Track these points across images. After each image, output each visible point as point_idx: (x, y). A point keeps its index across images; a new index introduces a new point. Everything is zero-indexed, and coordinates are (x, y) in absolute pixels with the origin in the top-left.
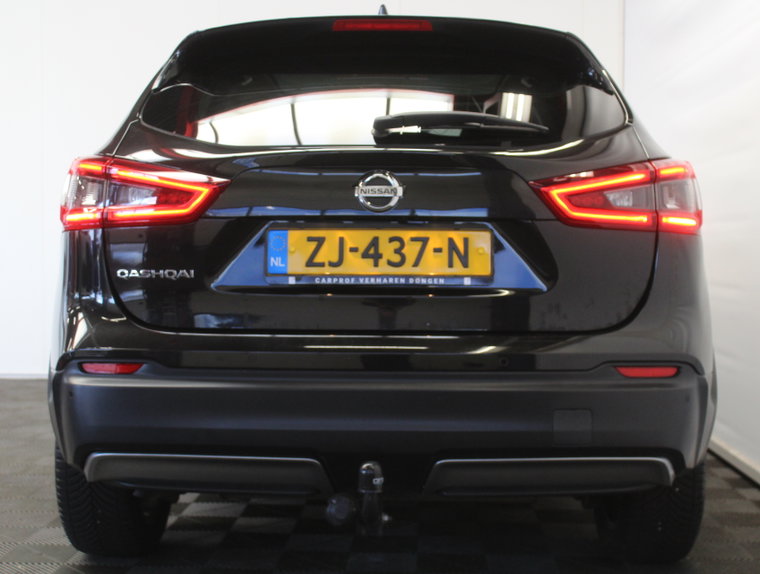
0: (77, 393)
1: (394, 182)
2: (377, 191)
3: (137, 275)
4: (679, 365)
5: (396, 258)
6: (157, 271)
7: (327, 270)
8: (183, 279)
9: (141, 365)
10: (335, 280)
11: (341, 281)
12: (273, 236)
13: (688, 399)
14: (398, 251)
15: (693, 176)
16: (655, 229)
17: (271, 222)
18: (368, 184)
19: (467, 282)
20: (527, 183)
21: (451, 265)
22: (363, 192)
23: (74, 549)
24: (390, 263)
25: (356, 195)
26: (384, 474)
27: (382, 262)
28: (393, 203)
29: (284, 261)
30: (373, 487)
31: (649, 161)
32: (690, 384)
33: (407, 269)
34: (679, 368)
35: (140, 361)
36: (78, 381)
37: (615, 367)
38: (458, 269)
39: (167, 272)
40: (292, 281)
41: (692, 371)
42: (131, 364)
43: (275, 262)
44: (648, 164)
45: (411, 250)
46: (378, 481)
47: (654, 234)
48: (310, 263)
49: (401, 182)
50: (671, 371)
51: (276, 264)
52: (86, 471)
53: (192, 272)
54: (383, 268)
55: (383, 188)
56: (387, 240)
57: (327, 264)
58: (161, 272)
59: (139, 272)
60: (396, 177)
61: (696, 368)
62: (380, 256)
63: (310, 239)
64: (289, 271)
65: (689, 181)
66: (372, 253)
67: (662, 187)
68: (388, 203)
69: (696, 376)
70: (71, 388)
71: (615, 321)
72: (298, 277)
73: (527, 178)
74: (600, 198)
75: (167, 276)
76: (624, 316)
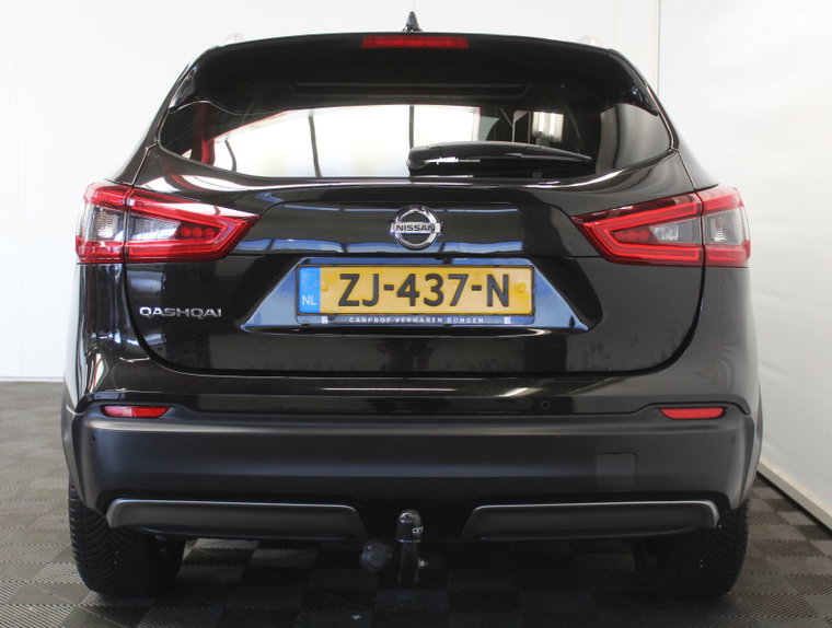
0: (99, 438)
1: (432, 218)
2: (413, 227)
3: (160, 312)
4: (726, 405)
5: (434, 297)
6: (182, 309)
7: (362, 309)
8: (210, 318)
9: (168, 408)
10: (370, 320)
11: (376, 320)
12: (305, 274)
13: (734, 440)
14: (435, 289)
15: (741, 204)
16: (701, 264)
17: (304, 259)
18: (405, 220)
19: (507, 321)
20: (570, 218)
21: (490, 304)
22: (397, 229)
23: (87, 589)
24: (427, 302)
25: (392, 231)
26: (424, 523)
27: (420, 301)
28: (431, 239)
29: (317, 300)
30: (413, 537)
31: (696, 191)
32: (735, 425)
33: (445, 308)
34: (725, 408)
35: (167, 404)
36: (100, 425)
37: (659, 408)
38: (498, 307)
39: (192, 310)
40: (324, 320)
41: (739, 411)
42: (157, 407)
43: (307, 301)
44: (694, 195)
45: (449, 288)
46: (417, 531)
47: (700, 269)
48: (344, 302)
49: (439, 218)
50: (718, 412)
51: (308, 303)
52: (109, 516)
53: (220, 311)
54: (420, 307)
55: (421, 224)
56: (424, 278)
57: (361, 302)
58: (187, 310)
59: (163, 310)
60: (433, 213)
61: (742, 407)
62: (417, 295)
63: (343, 277)
64: (322, 311)
65: (737, 211)
66: (409, 291)
67: (709, 219)
68: (425, 239)
69: (742, 415)
70: (93, 433)
71: (659, 360)
72: (331, 316)
73: (570, 213)
74: (645, 232)
75: (193, 315)
76: (669, 355)
